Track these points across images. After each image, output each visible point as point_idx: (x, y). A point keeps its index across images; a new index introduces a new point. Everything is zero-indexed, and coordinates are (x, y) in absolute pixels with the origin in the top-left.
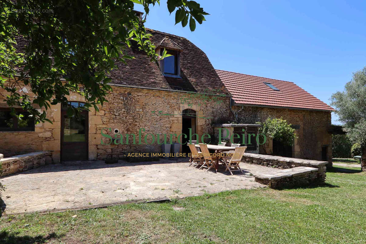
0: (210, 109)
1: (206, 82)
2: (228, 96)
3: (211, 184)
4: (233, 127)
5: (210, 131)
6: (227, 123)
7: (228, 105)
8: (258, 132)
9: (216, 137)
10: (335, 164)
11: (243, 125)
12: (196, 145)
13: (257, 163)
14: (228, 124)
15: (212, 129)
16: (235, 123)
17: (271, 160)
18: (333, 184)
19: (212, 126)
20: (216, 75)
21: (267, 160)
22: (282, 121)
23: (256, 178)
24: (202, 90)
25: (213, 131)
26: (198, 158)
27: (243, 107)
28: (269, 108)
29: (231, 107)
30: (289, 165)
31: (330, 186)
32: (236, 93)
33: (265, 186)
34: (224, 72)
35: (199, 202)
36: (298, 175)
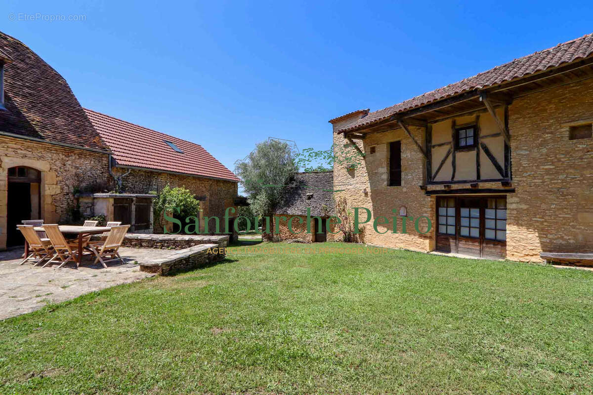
0: (70, 169)
1: (64, 126)
2: (105, 152)
3: (64, 287)
4: (112, 198)
5: (71, 204)
6: (102, 193)
7: (105, 165)
8: (153, 205)
9: (83, 213)
10: (241, 238)
11: (130, 195)
12: (37, 228)
13: (148, 246)
14: (104, 194)
15: (75, 201)
16: (116, 192)
17: (167, 240)
18: (233, 259)
19: (74, 196)
20: (86, 118)
21: (161, 241)
22: (183, 190)
23: (141, 266)
24: (55, 138)
25: (76, 204)
26: (40, 250)
27: (130, 170)
28: (169, 174)
29: (110, 169)
30: (189, 243)
31: (230, 261)
32: (119, 150)
33: (154, 274)
34: (102, 116)
35: (31, 322)
36: (196, 255)
